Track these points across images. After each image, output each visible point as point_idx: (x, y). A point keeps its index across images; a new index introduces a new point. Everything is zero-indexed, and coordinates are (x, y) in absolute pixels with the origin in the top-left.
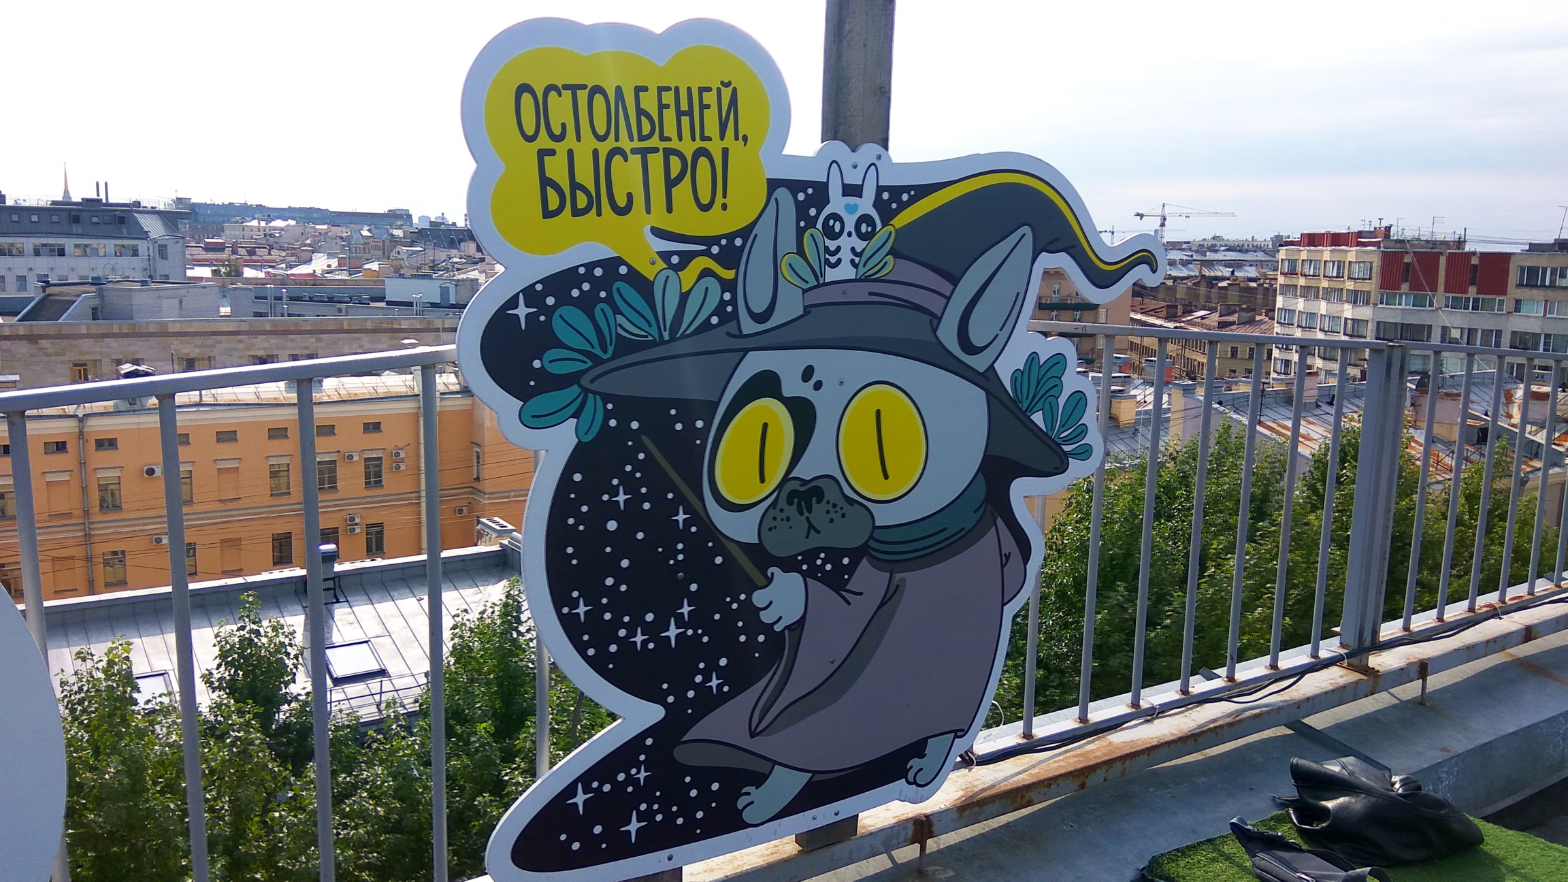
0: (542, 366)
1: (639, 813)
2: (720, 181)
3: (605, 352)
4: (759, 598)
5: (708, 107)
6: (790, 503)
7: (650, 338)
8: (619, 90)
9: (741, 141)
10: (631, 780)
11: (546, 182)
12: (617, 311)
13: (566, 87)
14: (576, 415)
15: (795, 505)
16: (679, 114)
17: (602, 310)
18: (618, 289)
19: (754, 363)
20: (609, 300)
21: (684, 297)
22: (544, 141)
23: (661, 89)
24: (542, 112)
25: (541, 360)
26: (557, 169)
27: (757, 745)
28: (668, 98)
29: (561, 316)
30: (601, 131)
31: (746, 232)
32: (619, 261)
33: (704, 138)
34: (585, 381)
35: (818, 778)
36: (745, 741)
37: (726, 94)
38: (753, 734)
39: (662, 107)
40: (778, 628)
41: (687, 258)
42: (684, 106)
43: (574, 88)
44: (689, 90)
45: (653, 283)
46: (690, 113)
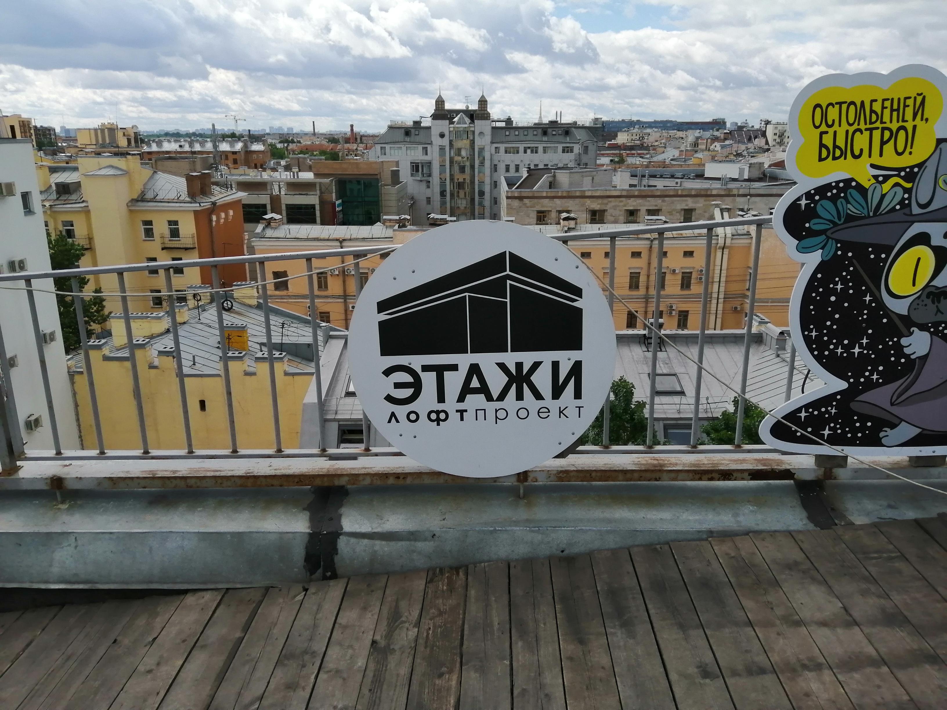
0: (810, 226)
1: (830, 427)
2: (910, 141)
3: (840, 220)
4: (904, 341)
5: (908, 106)
6: (928, 297)
7: (863, 215)
8: (862, 103)
9: (924, 121)
10: (827, 412)
11: (822, 145)
12: (848, 202)
13: (837, 103)
14: (822, 248)
15: (931, 298)
16: (892, 110)
17: (841, 202)
18: (850, 193)
19: (916, 228)
20: (845, 198)
21: (883, 196)
22: (824, 128)
23: (884, 100)
24: (824, 116)
25: (809, 223)
26: (828, 140)
27: (895, 410)
28: (887, 104)
29: (821, 205)
30: (851, 121)
31: (920, 165)
32: (852, 180)
33: (904, 121)
34: (829, 233)
35: (925, 432)
36: (888, 407)
37: (919, 99)
38: (892, 404)
39: (883, 108)
40: (913, 357)
41: (886, 178)
42: (895, 107)
43: (840, 104)
44: (899, 99)
45: (868, 190)
46: (898, 110)
